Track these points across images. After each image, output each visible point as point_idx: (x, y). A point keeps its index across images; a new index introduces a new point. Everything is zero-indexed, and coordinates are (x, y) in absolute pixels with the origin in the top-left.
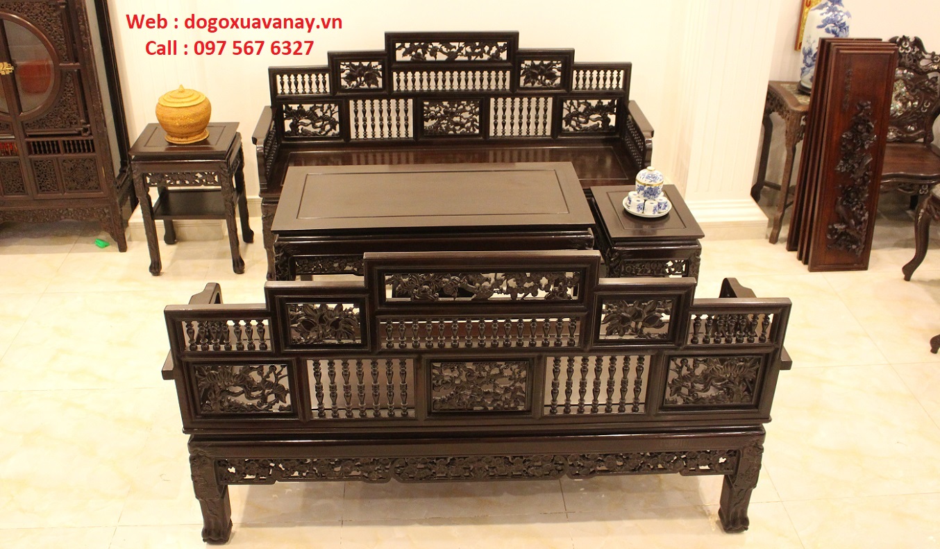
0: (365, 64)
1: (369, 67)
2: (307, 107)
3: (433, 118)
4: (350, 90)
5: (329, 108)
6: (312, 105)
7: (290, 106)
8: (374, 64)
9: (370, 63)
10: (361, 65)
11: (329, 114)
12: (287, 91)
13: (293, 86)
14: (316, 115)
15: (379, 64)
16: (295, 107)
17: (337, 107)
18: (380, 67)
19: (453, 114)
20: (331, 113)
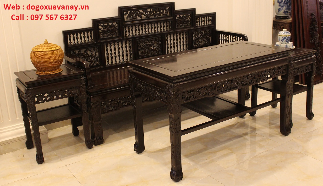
0: (110, 24)
1: (113, 26)
2: (83, 51)
3: (142, 49)
4: (104, 39)
5: (94, 50)
6: (85, 50)
7: (74, 51)
8: (114, 23)
9: (113, 23)
10: (108, 25)
11: (94, 53)
12: (72, 43)
13: (76, 40)
14: (88, 55)
15: (117, 24)
16: (77, 52)
17: (98, 49)
18: (117, 25)
19: (150, 46)
20: (95, 52)
